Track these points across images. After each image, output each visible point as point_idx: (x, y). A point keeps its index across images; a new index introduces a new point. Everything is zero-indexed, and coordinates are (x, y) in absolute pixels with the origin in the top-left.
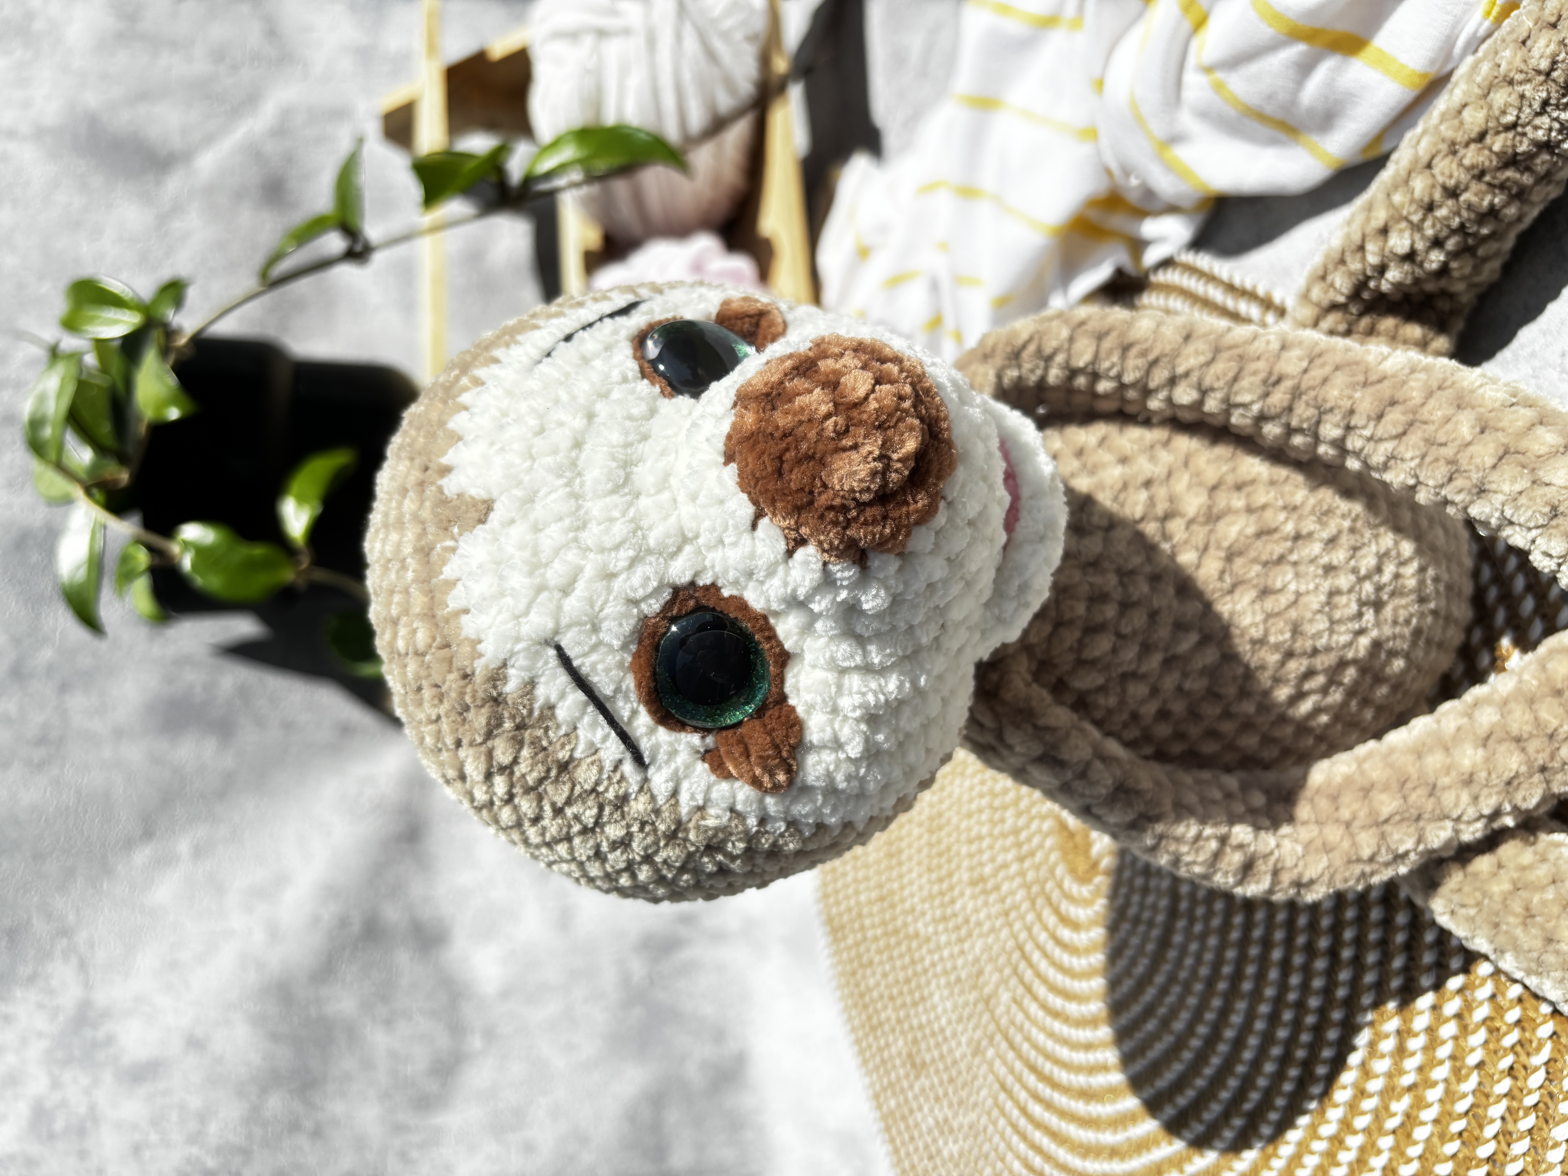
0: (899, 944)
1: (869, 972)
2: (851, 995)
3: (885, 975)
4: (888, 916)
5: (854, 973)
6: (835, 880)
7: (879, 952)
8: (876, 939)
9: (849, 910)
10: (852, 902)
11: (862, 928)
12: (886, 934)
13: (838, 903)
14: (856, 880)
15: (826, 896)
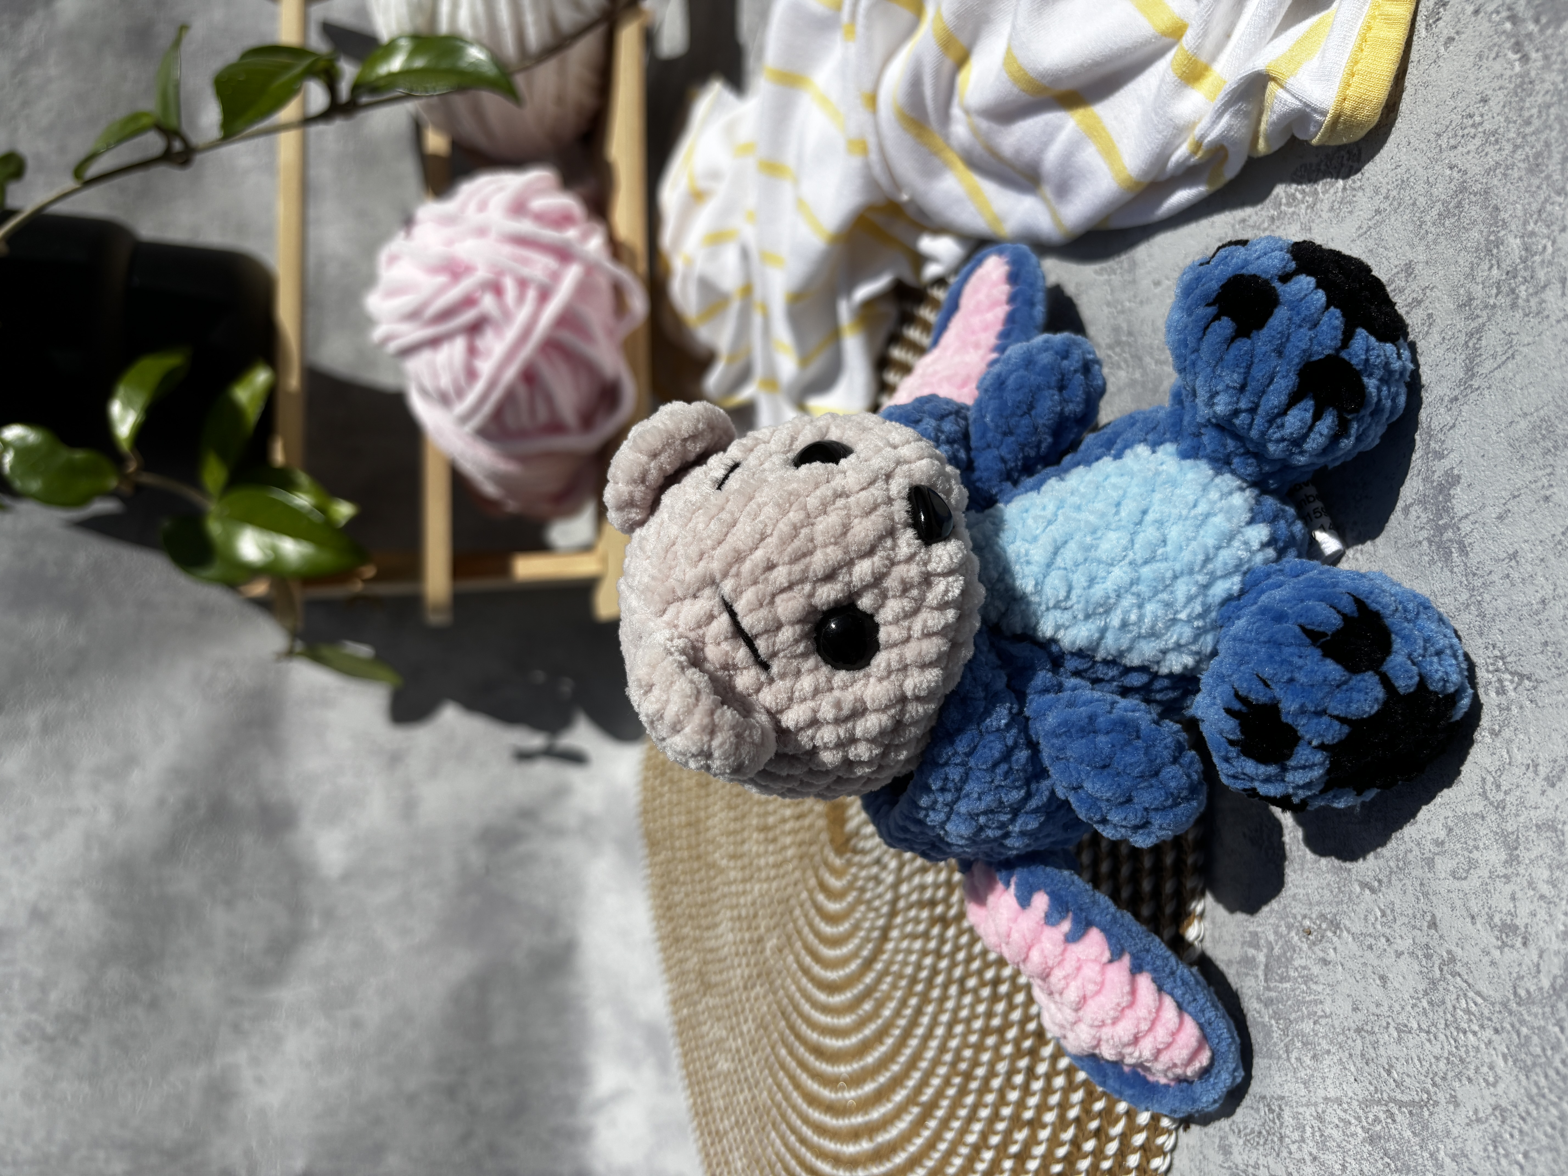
0: (699, 869)
1: (675, 889)
2: (661, 906)
3: (687, 895)
4: (693, 841)
5: (663, 887)
6: (654, 799)
7: (684, 873)
8: (682, 861)
9: (664, 829)
10: (666, 821)
11: (673, 848)
12: (691, 857)
13: (655, 821)
14: (670, 802)
15: (645, 812)
